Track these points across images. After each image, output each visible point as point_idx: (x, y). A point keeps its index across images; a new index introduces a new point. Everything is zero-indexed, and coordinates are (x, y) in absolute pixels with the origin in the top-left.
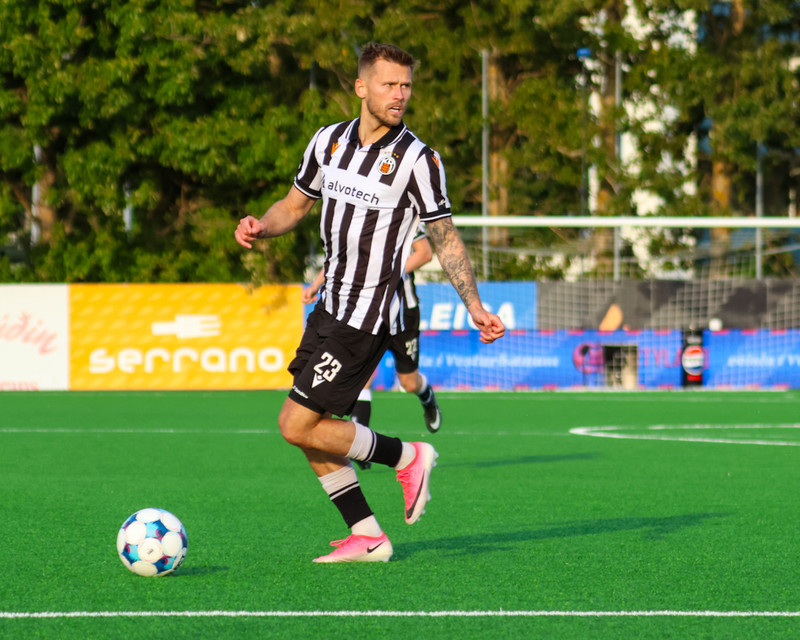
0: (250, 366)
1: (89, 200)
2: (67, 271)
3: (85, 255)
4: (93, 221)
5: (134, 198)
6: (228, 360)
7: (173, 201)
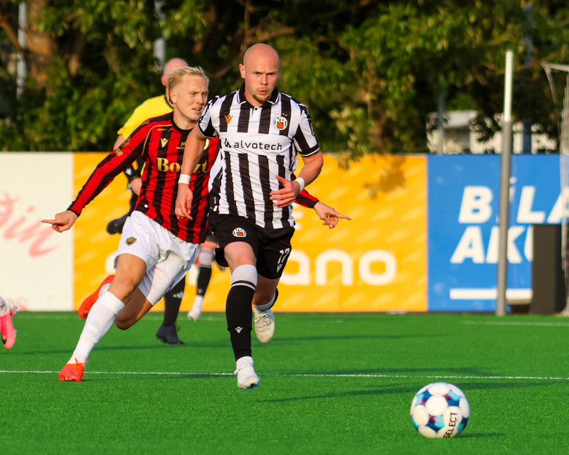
0: (347, 279)
1: (104, 25)
2: (72, 131)
3: (99, 108)
4: (112, 58)
5: (172, 23)
6: (313, 268)
7: (232, 27)
